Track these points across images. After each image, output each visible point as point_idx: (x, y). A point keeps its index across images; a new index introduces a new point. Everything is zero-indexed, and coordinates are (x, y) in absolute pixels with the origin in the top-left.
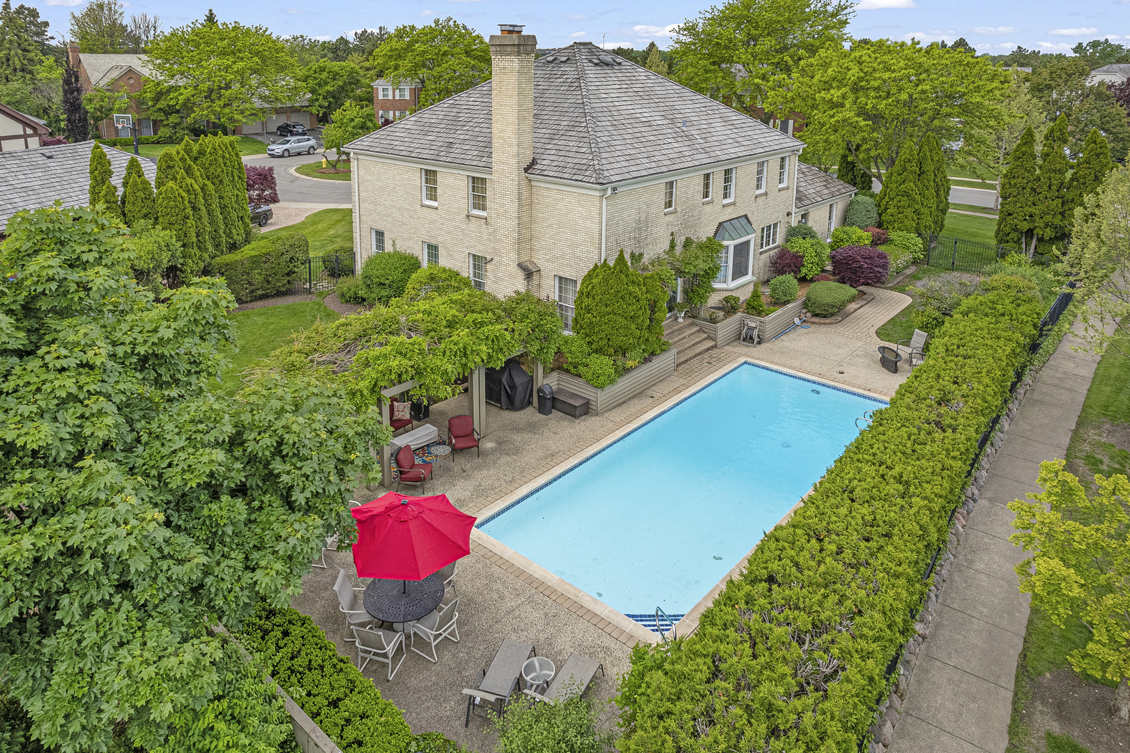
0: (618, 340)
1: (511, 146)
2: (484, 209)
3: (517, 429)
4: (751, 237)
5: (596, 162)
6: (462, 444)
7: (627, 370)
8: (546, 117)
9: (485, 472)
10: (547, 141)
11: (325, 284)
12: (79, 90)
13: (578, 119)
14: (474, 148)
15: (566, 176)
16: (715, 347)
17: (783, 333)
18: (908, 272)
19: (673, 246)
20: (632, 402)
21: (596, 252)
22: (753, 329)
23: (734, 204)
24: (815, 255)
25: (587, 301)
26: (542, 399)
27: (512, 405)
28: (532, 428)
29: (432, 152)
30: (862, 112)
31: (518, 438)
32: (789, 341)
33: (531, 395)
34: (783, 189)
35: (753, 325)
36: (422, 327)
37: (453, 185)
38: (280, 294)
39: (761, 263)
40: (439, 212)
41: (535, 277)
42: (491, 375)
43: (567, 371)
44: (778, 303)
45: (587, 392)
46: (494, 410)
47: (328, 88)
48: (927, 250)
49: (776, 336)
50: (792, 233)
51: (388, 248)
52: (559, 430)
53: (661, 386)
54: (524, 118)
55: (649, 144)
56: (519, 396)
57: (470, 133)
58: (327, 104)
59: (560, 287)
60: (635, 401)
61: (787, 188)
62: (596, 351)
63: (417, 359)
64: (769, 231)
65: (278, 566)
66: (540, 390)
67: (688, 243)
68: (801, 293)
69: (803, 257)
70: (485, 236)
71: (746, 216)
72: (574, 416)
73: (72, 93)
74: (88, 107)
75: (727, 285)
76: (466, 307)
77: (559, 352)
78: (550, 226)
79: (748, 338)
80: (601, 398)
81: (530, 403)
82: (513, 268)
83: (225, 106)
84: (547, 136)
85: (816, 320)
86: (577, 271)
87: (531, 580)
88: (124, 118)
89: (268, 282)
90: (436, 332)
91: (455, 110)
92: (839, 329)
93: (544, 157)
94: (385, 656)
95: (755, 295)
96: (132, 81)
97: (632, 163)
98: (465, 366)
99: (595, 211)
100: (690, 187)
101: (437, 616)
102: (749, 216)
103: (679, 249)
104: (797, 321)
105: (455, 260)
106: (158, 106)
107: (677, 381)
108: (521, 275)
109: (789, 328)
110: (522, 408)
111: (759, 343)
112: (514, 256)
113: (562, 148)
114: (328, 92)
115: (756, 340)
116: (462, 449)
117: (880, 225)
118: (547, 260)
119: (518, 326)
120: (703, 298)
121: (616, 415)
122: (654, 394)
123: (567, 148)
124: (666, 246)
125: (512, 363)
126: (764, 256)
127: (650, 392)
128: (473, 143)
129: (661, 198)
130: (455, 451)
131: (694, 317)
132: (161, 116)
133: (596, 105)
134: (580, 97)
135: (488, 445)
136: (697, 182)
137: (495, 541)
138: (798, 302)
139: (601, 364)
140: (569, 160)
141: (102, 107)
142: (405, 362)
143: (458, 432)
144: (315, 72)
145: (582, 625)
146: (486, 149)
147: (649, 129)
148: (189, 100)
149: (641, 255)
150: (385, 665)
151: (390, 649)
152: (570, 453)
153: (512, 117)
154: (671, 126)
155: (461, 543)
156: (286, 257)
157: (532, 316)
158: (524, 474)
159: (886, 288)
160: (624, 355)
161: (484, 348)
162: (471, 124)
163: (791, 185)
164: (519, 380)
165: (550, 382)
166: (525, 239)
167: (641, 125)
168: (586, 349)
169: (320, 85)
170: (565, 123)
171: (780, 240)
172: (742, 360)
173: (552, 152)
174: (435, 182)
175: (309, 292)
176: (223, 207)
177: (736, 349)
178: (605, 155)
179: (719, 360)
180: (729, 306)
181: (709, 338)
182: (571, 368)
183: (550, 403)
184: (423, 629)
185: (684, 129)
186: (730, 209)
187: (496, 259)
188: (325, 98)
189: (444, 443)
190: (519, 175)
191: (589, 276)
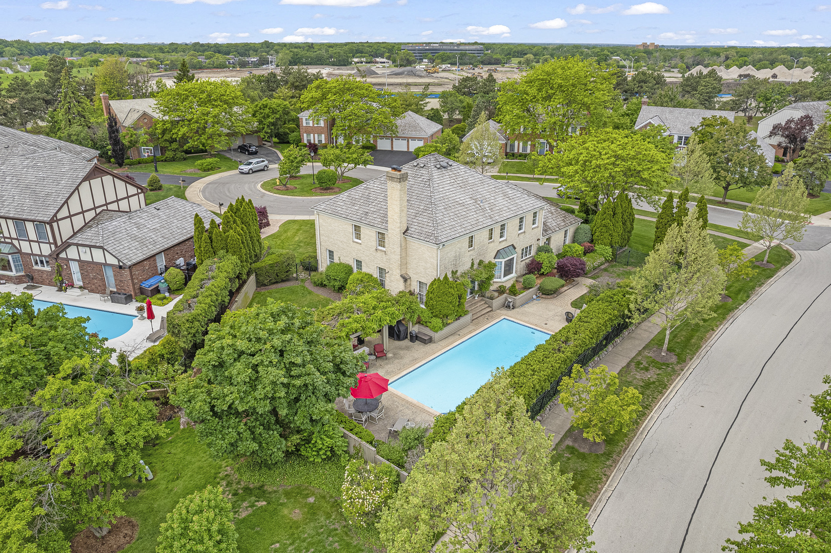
0: (444, 312)
1: (397, 223)
2: (384, 247)
3: (401, 348)
4: (515, 256)
5: (435, 232)
6: (380, 355)
7: (448, 324)
8: (413, 202)
9: (389, 366)
10: (414, 217)
11: (303, 275)
12: (117, 131)
13: (428, 206)
14: (379, 217)
15: (422, 238)
16: (492, 310)
17: (526, 303)
18: (603, 267)
19: (473, 264)
20: (450, 337)
21: (436, 272)
22: (510, 302)
23: (506, 240)
24: (549, 261)
25: (431, 295)
26: (411, 336)
27: (399, 338)
28: (407, 348)
29: (358, 217)
30: (585, 180)
31: (402, 352)
32: (529, 308)
33: (407, 334)
34: (535, 228)
35: (511, 300)
36: (363, 310)
37: (369, 235)
38: (283, 281)
39: (522, 266)
40: (362, 246)
41: (408, 281)
42: (391, 328)
43: (423, 324)
44: (526, 288)
45: (431, 333)
46: (391, 340)
47: (270, 120)
48: (614, 255)
49: (522, 305)
50: (540, 250)
51: (336, 260)
52: (418, 349)
53: (464, 330)
54: (403, 210)
55: (462, 217)
56: (402, 335)
57: (376, 207)
58: (269, 131)
59: (420, 286)
60: (452, 337)
61: (538, 227)
62: (435, 316)
63: (363, 323)
64: (526, 250)
65: (345, 389)
66: (410, 333)
67: (481, 262)
68: (538, 282)
69: (542, 263)
70: (385, 260)
71: (513, 245)
72: (425, 343)
73: (114, 133)
74: (124, 141)
75: (501, 280)
76: (379, 300)
77: (419, 317)
78: (415, 259)
79: (507, 306)
80: (436, 336)
81: (407, 338)
82: (399, 277)
83: (209, 138)
84: (413, 214)
85: (543, 296)
86: (428, 280)
87: (407, 402)
88: (147, 149)
89: (278, 276)
90: (369, 311)
91: (368, 191)
92: (554, 301)
93: (412, 226)
94: (362, 421)
95: (513, 286)
96: (146, 121)
97: (453, 230)
98: (380, 325)
99: (435, 255)
100: (481, 237)
101: (377, 411)
102: (515, 245)
103: (476, 266)
104: (534, 297)
105: (370, 268)
106: (165, 138)
107: (471, 327)
108: (402, 280)
109: (529, 300)
110: (404, 339)
111: (513, 309)
112: (398, 271)
113: (420, 222)
114: (270, 123)
115: (511, 307)
116: (379, 357)
117: (592, 241)
118: (414, 274)
119: (402, 308)
120: (487, 288)
121: (443, 343)
122: (460, 334)
123: (423, 223)
124: (469, 265)
125: (399, 322)
126: (524, 262)
127: (459, 333)
128: (378, 214)
129: (467, 244)
130: (377, 357)
131: (483, 296)
132: (167, 144)
133: (437, 197)
134: (429, 192)
135: (390, 355)
136: (486, 233)
137: (395, 390)
138: (536, 288)
139: (437, 322)
140: (423, 229)
141: (131, 140)
142: (358, 325)
143: (377, 350)
144: (260, 108)
145: (424, 414)
146: (385, 218)
147: (463, 207)
148: (184, 134)
149: (457, 271)
150: (362, 424)
151: (364, 419)
152: (423, 358)
153: (397, 210)
154: (475, 204)
155: (385, 387)
156: (286, 264)
157: (407, 303)
158: (405, 367)
159: (587, 277)
160: (447, 318)
161: (388, 318)
162: (376, 202)
163: (540, 225)
164: (402, 329)
165: (414, 329)
166: (404, 263)
167: (459, 205)
168: (430, 315)
169: (264, 117)
170: (422, 207)
171: (533, 253)
172: (503, 317)
173: (416, 224)
174: (360, 231)
175: (297, 279)
176: (251, 237)
177: (502, 312)
178: (440, 227)
179: (492, 317)
180: (501, 291)
181: (489, 306)
182: (424, 323)
183: (415, 338)
184: (374, 414)
185: (481, 204)
186: (504, 243)
187: (390, 272)
188: (268, 126)
189: (372, 354)
190: (401, 236)
191: (432, 284)
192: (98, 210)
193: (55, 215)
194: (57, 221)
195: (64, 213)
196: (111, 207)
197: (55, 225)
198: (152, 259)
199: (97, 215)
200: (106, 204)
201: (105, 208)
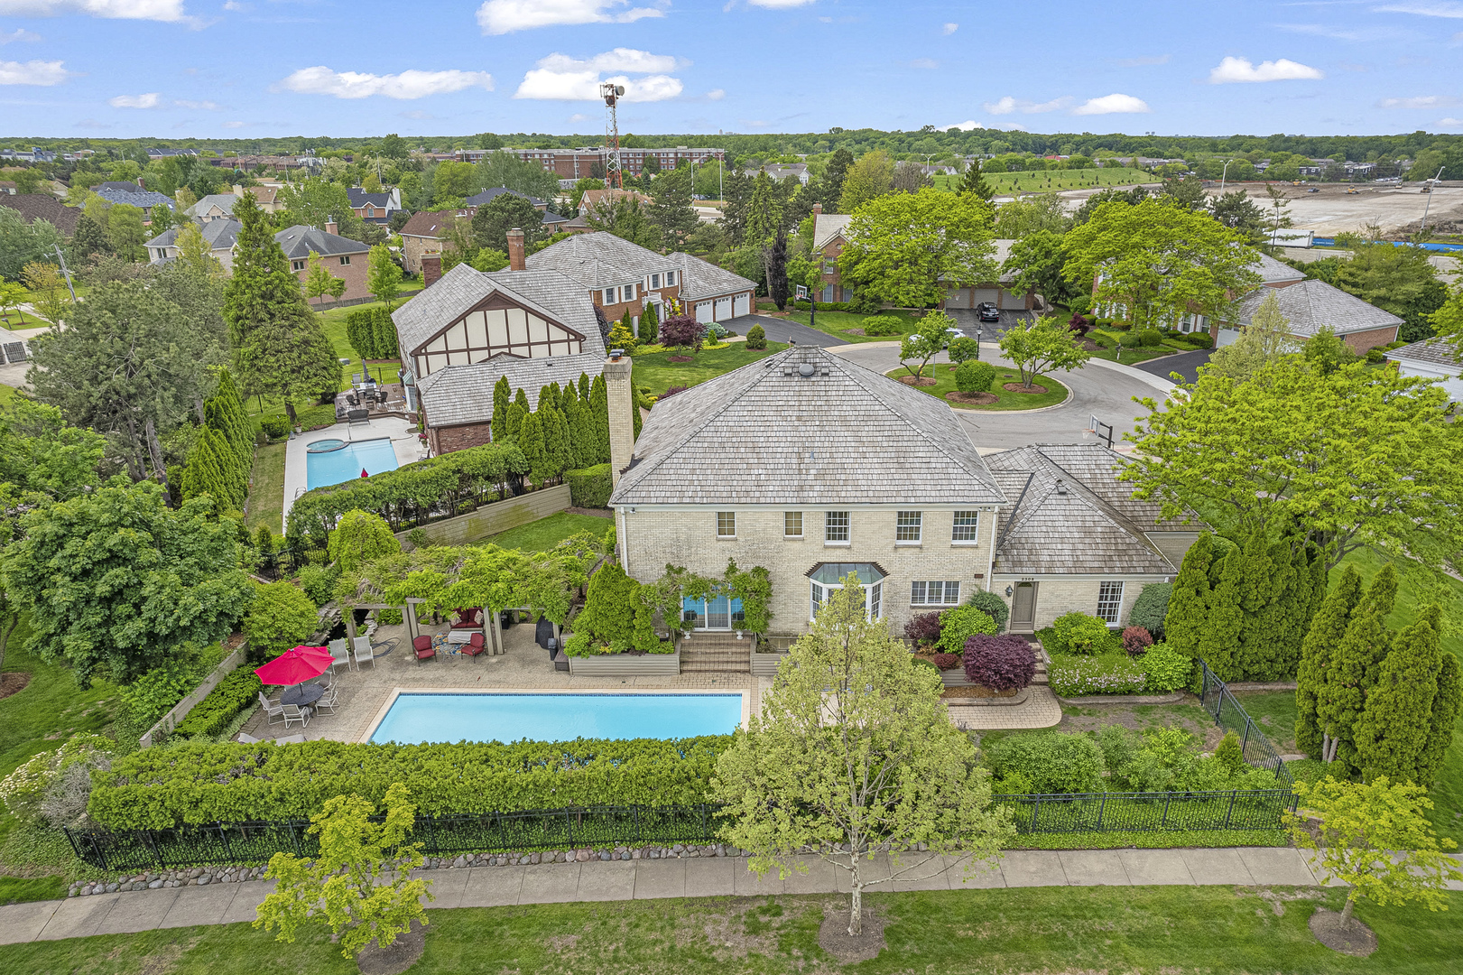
3: (522, 659)
4: (868, 587)
5: (634, 482)
7: (602, 653)
19: (733, 569)
20: (606, 679)
23: (849, 548)
28: (530, 662)
31: (511, 664)
39: (911, 618)
60: (610, 679)
61: (976, 547)
67: (761, 572)
71: (875, 564)
80: (573, 663)
97: (676, 488)
100: (758, 521)
102: (883, 565)
103: (741, 575)
107: (665, 681)
121: (578, 681)
122: (629, 682)
124: (723, 567)
126: (919, 611)
129: (710, 525)
131: (756, 640)
135: (494, 660)
136: (774, 518)
154: (792, 455)
160: (604, 641)
163: (984, 545)
171: (962, 601)
172: (741, 692)
179: (726, 683)
185: (808, 460)
186: (839, 552)
192: (493, 352)
193: (425, 345)
194: (427, 354)
195: (438, 345)
196: (515, 351)
197: (422, 359)
198: (482, 427)
199: (490, 358)
200: (509, 346)
201: (506, 350)
